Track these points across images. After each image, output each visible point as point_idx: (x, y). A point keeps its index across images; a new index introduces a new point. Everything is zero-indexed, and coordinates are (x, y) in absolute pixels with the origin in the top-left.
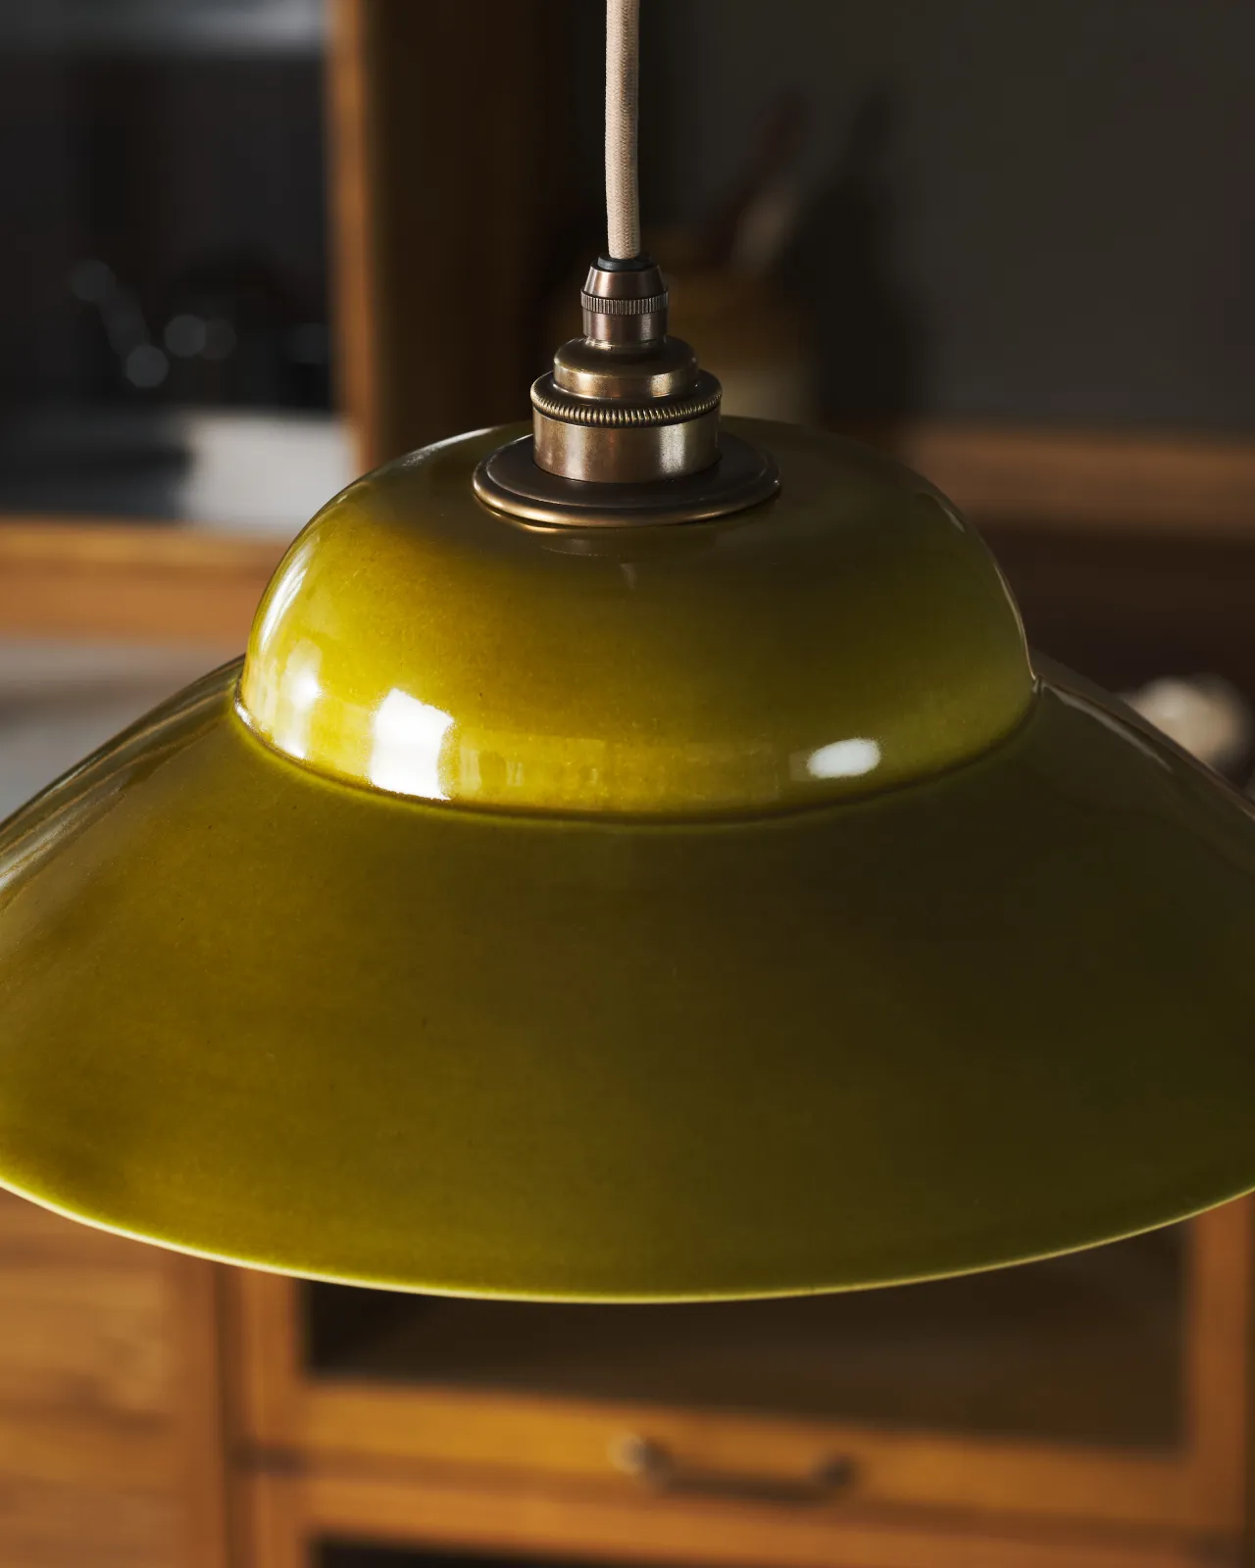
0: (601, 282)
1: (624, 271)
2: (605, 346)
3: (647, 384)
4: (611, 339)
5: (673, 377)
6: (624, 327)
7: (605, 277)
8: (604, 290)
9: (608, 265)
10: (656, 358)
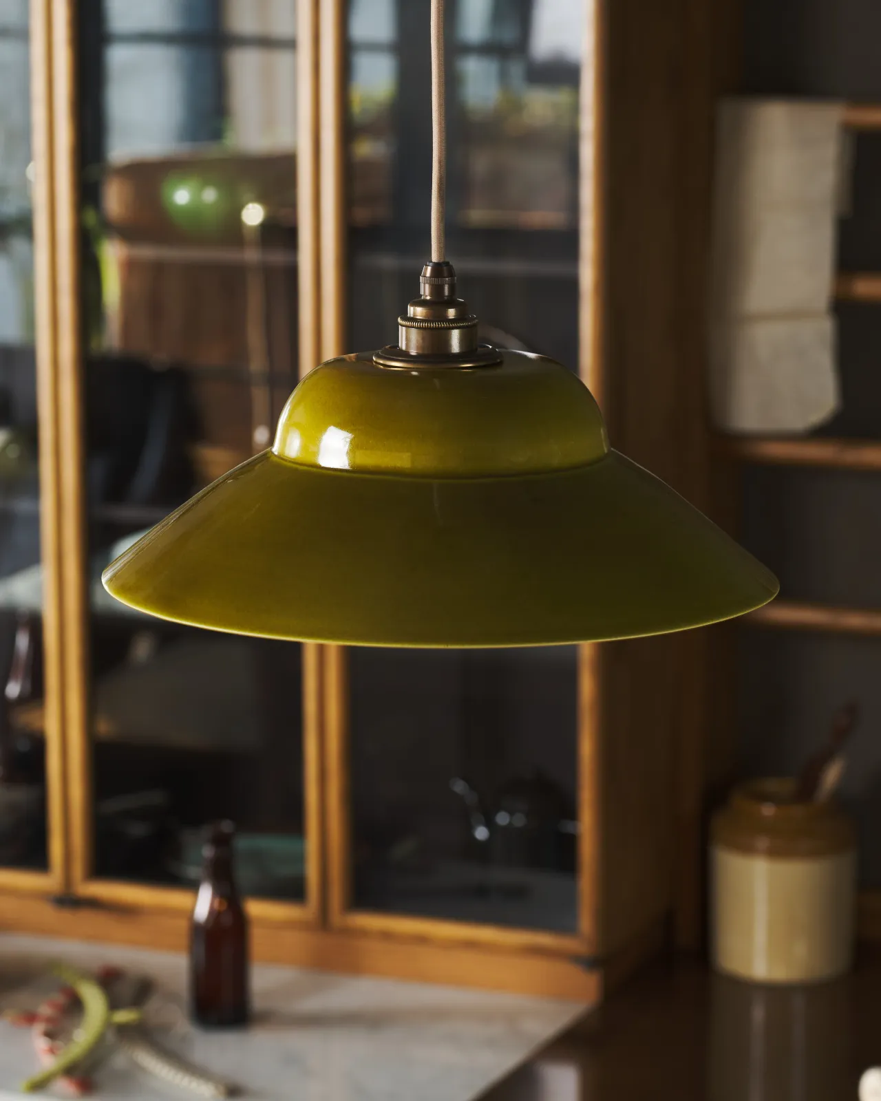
0: (428, 271)
1: (437, 268)
2: (428, 298)
3: (446, 312)
4: (431, 294)
5: (456, 310)
6: (436, 289)
7: (429, 269)
8: (428, 274)
9: (431, 264)
10: (451, 303)
